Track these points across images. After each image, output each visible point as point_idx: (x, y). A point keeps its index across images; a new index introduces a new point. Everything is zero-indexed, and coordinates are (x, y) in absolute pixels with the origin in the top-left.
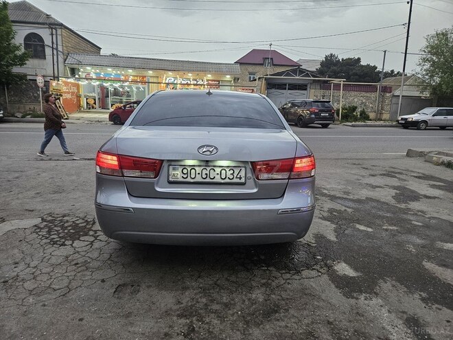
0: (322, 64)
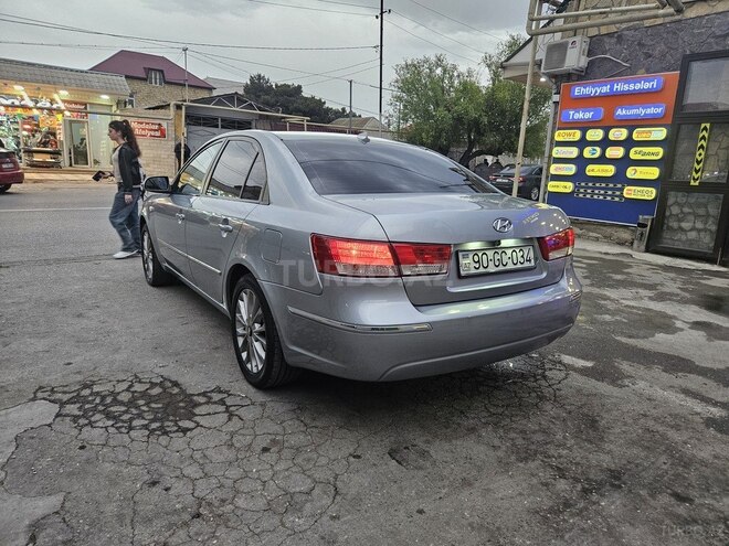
0: (247, 88)
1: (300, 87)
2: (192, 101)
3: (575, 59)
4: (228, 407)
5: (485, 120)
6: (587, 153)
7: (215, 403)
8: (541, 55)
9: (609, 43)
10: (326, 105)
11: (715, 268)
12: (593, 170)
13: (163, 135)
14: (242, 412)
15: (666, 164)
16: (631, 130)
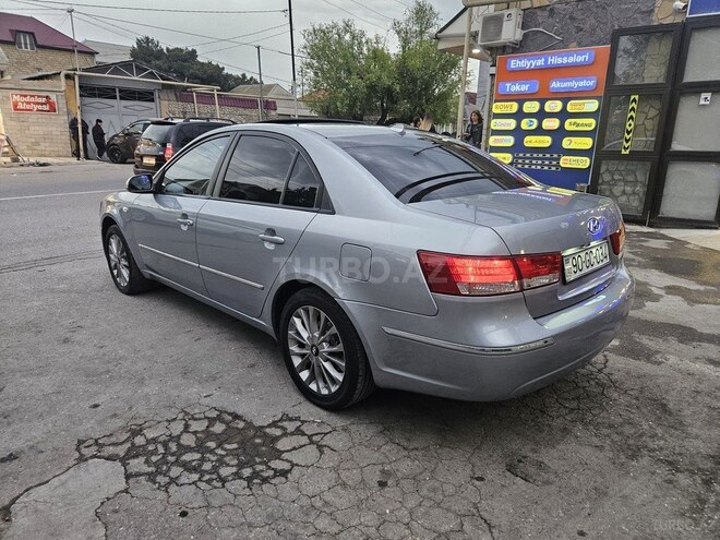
1: (194, 51)
2: (84, 70)
3: (511, 32)
4: (310, 437)
5: (398, 88)
6: (525, 124)
7: (292, 434)
8: (477, 26)
9: (542, 16)
10: (225, 71)
11: (646, 229)
12: (531, 141)
13: (53, 109)
14: (327, 440)
15: (599, 134)
16: (565, 101)
